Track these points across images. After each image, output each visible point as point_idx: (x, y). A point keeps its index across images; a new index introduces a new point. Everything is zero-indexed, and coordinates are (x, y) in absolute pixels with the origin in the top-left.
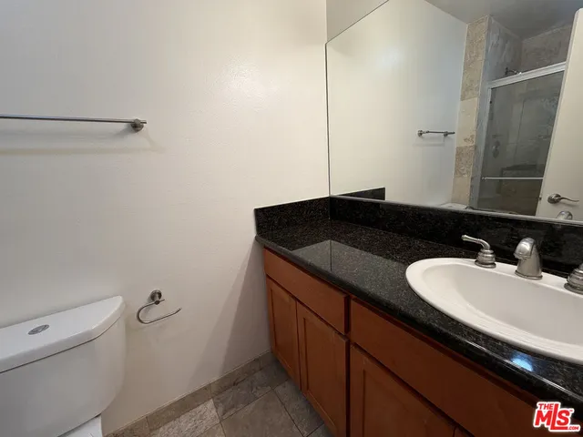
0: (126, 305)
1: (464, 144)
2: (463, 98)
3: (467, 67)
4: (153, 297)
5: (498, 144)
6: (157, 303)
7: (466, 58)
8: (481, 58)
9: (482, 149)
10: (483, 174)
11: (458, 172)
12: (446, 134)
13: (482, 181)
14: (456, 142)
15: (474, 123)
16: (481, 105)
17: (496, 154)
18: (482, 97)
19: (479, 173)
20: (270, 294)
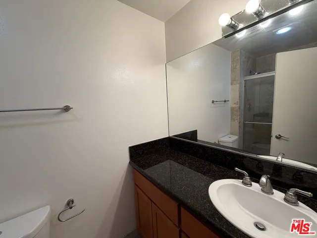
0: (52, 210)
1: (234, 106)
2: (232, 84)
3: (232, 71)
4: (68, 204)
5: (250, 105)
6: (71, 208)
7: (232, 67)
8: (238, 66)
9: (242, 108)
10: (245, 120)
11: (232, 119)
12: (225, 101)
13: (244, 124)
14: (230, 104)
15: (238, 95)
16: (240, 87)
17: (250, 109)
18: (240, 84)
19: (242, 120)
20: (137, 195)
